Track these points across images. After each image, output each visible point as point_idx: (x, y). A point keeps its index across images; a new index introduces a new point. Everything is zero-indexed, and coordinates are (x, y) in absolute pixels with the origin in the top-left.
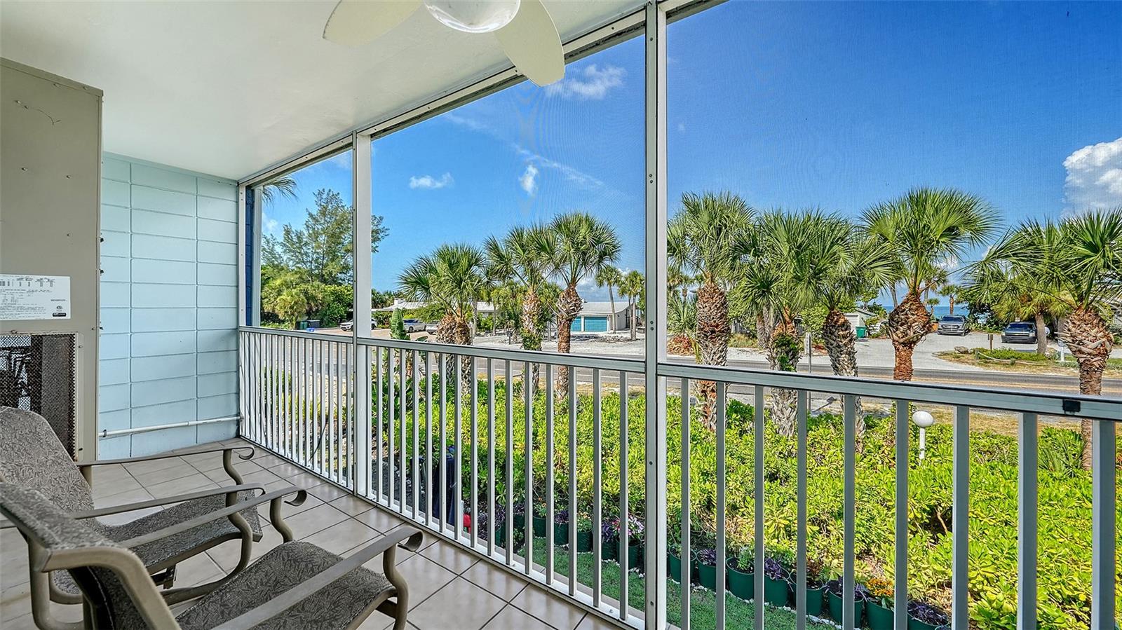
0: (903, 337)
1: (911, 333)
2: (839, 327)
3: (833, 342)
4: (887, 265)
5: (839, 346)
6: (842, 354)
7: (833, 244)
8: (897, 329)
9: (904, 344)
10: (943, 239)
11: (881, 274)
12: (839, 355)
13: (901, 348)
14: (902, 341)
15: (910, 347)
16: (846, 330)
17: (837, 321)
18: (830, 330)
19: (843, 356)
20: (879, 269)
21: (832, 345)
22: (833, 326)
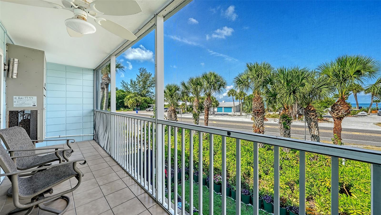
0: (337, 115)
1: (340, 114)
2: (311, 111)
3: (308, 117)
4: (327, 87)
5: (311, 119)
6: (312, 122)
7: (302, 79)
8: (334, 112)
9: (337, 118)
10: (354, 76)
11: (325, 91)
12: (311, 122)
13: (336, 120)
14: (336, 117)
15: (340, 120)
16: (314, 112)
17: (311, 109)
18: (307, 112)
19: (312, 123)
20: (324, 89)
21: (308, 118)
22: (308, 111)
